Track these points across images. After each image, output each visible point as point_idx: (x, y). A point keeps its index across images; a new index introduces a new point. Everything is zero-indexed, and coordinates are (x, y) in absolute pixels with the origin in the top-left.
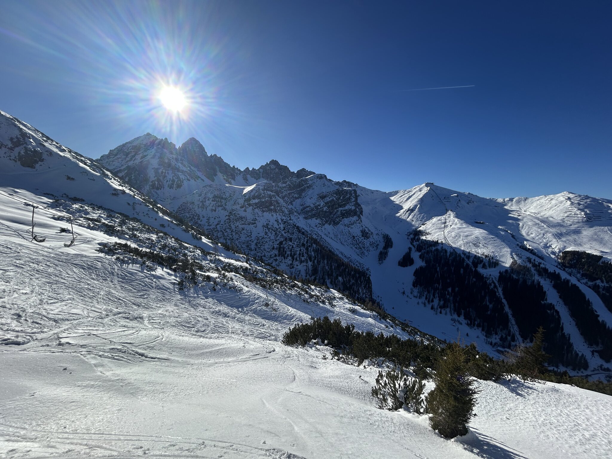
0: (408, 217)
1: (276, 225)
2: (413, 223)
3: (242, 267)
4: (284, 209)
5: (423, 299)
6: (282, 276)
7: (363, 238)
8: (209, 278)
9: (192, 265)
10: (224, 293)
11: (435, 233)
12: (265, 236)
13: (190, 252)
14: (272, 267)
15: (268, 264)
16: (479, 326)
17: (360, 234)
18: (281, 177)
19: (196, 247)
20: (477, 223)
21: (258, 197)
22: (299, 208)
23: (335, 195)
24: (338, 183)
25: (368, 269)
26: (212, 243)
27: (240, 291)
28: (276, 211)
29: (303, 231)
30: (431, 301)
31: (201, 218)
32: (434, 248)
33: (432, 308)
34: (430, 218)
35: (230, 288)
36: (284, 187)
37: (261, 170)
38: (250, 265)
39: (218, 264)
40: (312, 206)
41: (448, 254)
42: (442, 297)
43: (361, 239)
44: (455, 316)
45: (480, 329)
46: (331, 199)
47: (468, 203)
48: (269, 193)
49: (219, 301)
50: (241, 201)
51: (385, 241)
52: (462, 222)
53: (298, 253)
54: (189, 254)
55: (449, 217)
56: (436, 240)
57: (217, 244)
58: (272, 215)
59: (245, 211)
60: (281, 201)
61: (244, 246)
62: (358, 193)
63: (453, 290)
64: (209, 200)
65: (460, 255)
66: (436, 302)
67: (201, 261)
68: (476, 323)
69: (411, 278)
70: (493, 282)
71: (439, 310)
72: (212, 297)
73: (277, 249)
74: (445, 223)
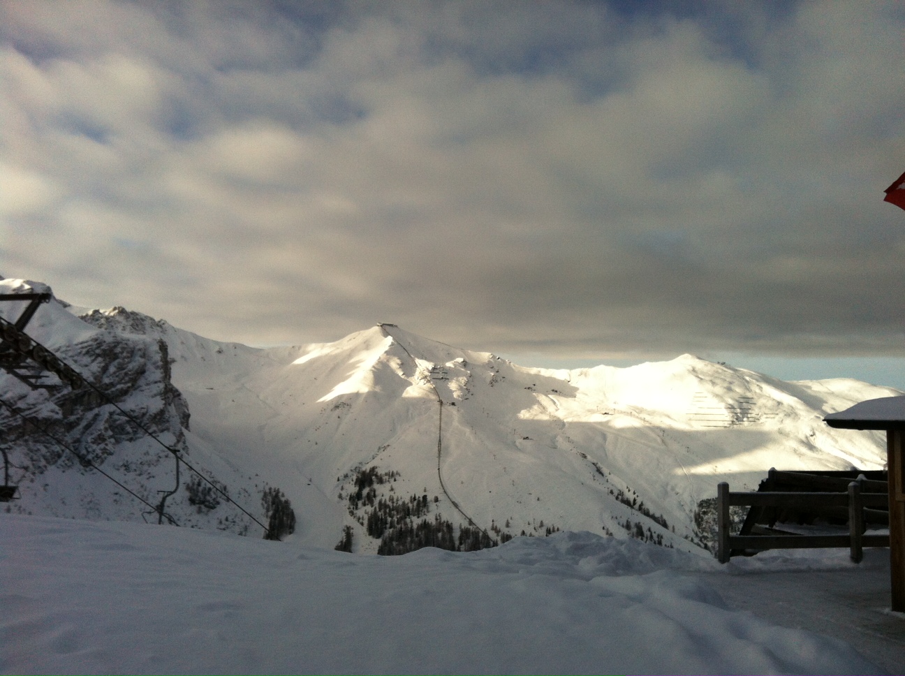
51: (270, 513)
55: (449, 424)
62: (173, 351)
74: (440, 441)
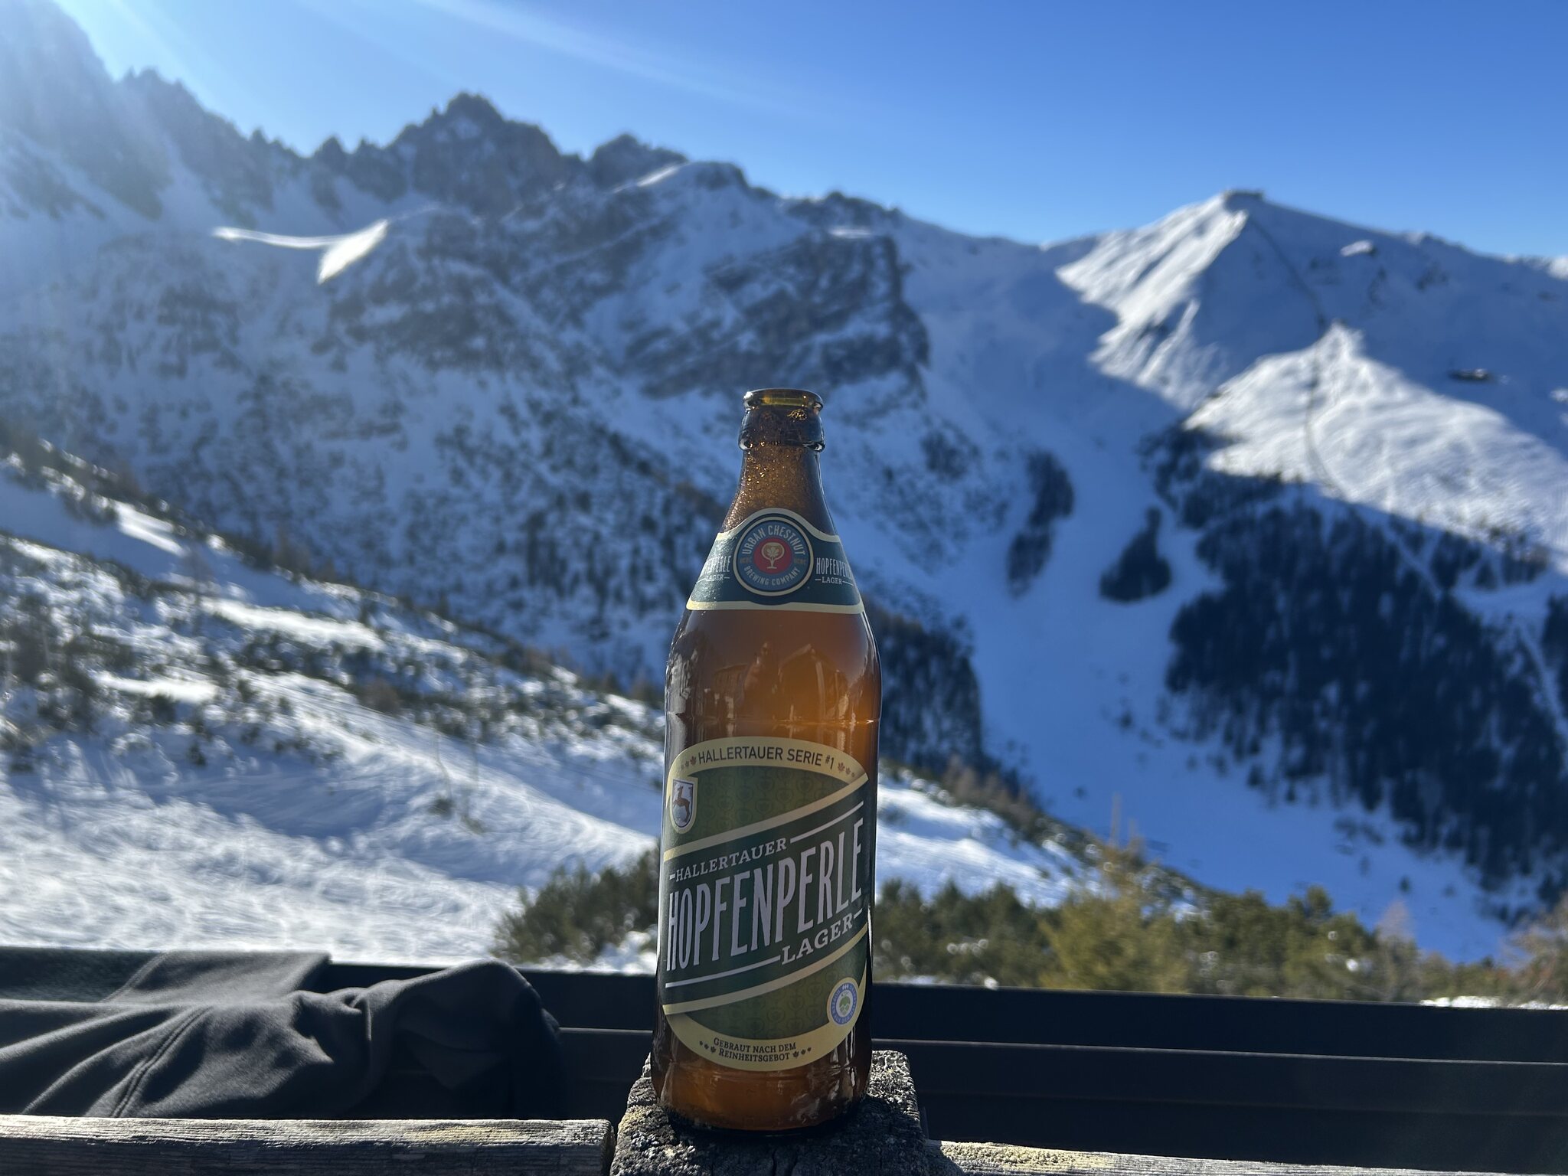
0: (1144, 363)
1: (504, 434)
2: (1169, 391)
3: (337, 647)
4: (539, 349)
5: (1214, 744)
6: (546, 676)
7: (932, 477)
8: (164, 709)
9: (75, 648)
10: (251, 772)
11: (1269, 435)
12: (455, 491)
13: (64, 586)
14: (499, 639)
15: (478, 628)
16: (1454, 843)
17: (917, 458)
18: (514, 183)
19: (91, 560)
20: (1457, 377)
21: (402, 290)
22: (619, 341)
23: (791, 270)
24: (803, 209)
25: (959, 624)
26: (176, 536)
27: (330, 758)
28: (496, 361)
29: (643, 455)
30: (1245, 749)
31: (111, 414)
32: (1261, 509)
33: (1255, 780)
34: (1243, 364)
35: (280, 747)
36: (534, 236)
37: (408, 151)
38: (382, 632)
39: (215, 637)
40: (681, 327)
41: (1327, 530)
42: (1298, 726)
43: (927, 480)
44: (1354, 810)
45: (1461, 855)
46: (773, 288)
47: (1421, 285)
48: (458, 267)
49: (228, 812)
50: (317, 317)
51: (1039, 485)
52: (1391, 375)
53: (624, 564)
54: (55, 595)
55: (1332, 357)
56: (1269, 468)
57: (202, 537)
58: (483, 384)
59: (339, 366)
60: (520, 307)
61: (350, 545)
62: (906, 251)
63: (1347, 696)
64: (140, 315)
65: (1377, 536)
66: (1272, 753)
67: (125, 627)
68: (1445, 830)
69: (1163, 652)
70: (1522, 648)
71: (1284, 786)
72: (190, 796)
73: (517, 549)
74: (1313, 384)
